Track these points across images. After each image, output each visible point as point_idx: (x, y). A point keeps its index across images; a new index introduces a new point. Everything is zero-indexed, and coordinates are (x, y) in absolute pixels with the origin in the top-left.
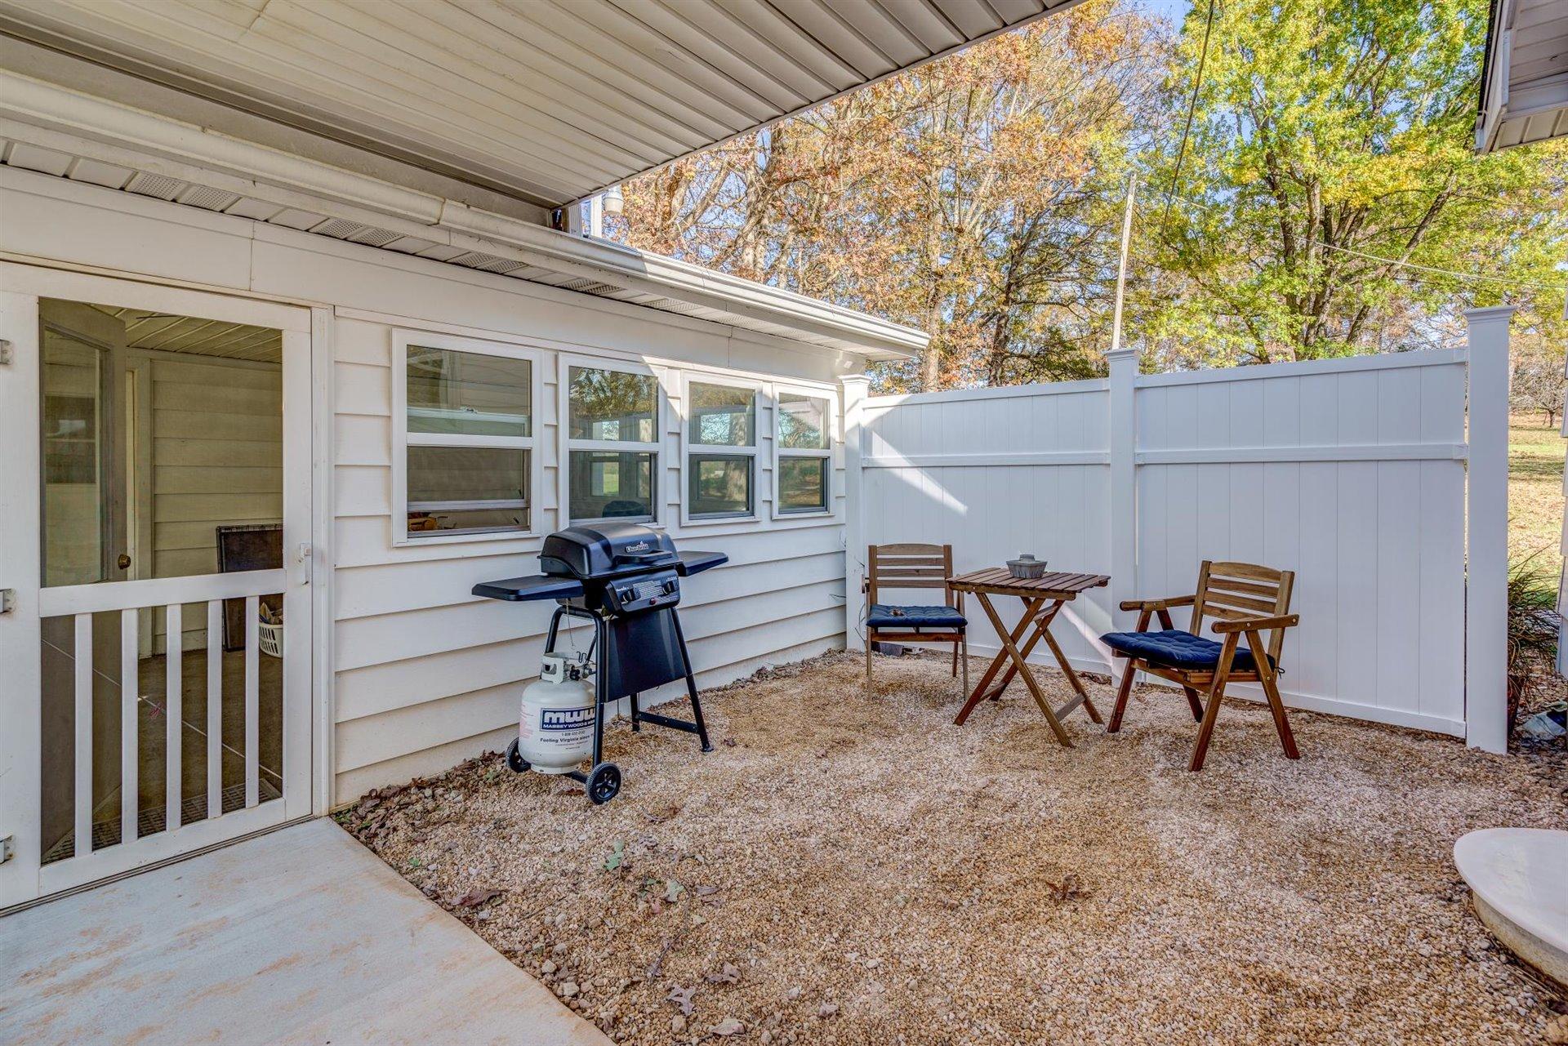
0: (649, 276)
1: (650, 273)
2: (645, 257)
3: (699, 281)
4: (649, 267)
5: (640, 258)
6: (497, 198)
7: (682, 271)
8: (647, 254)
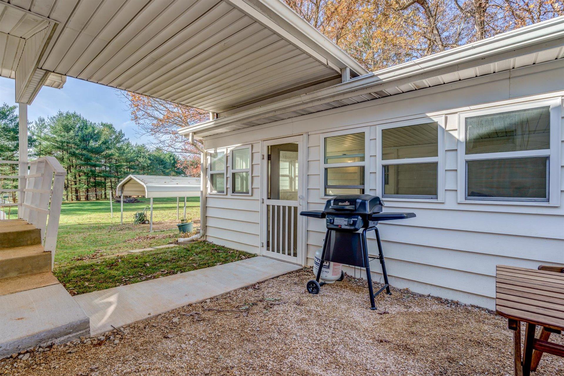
0: (384, 80)
1: (383, 79)
2: (375, 74)
3: (417, 67)
4: (381, 77)
5: (373, 76)
6: (326, 83)
7: (401, 68)
8: (375, 73)
